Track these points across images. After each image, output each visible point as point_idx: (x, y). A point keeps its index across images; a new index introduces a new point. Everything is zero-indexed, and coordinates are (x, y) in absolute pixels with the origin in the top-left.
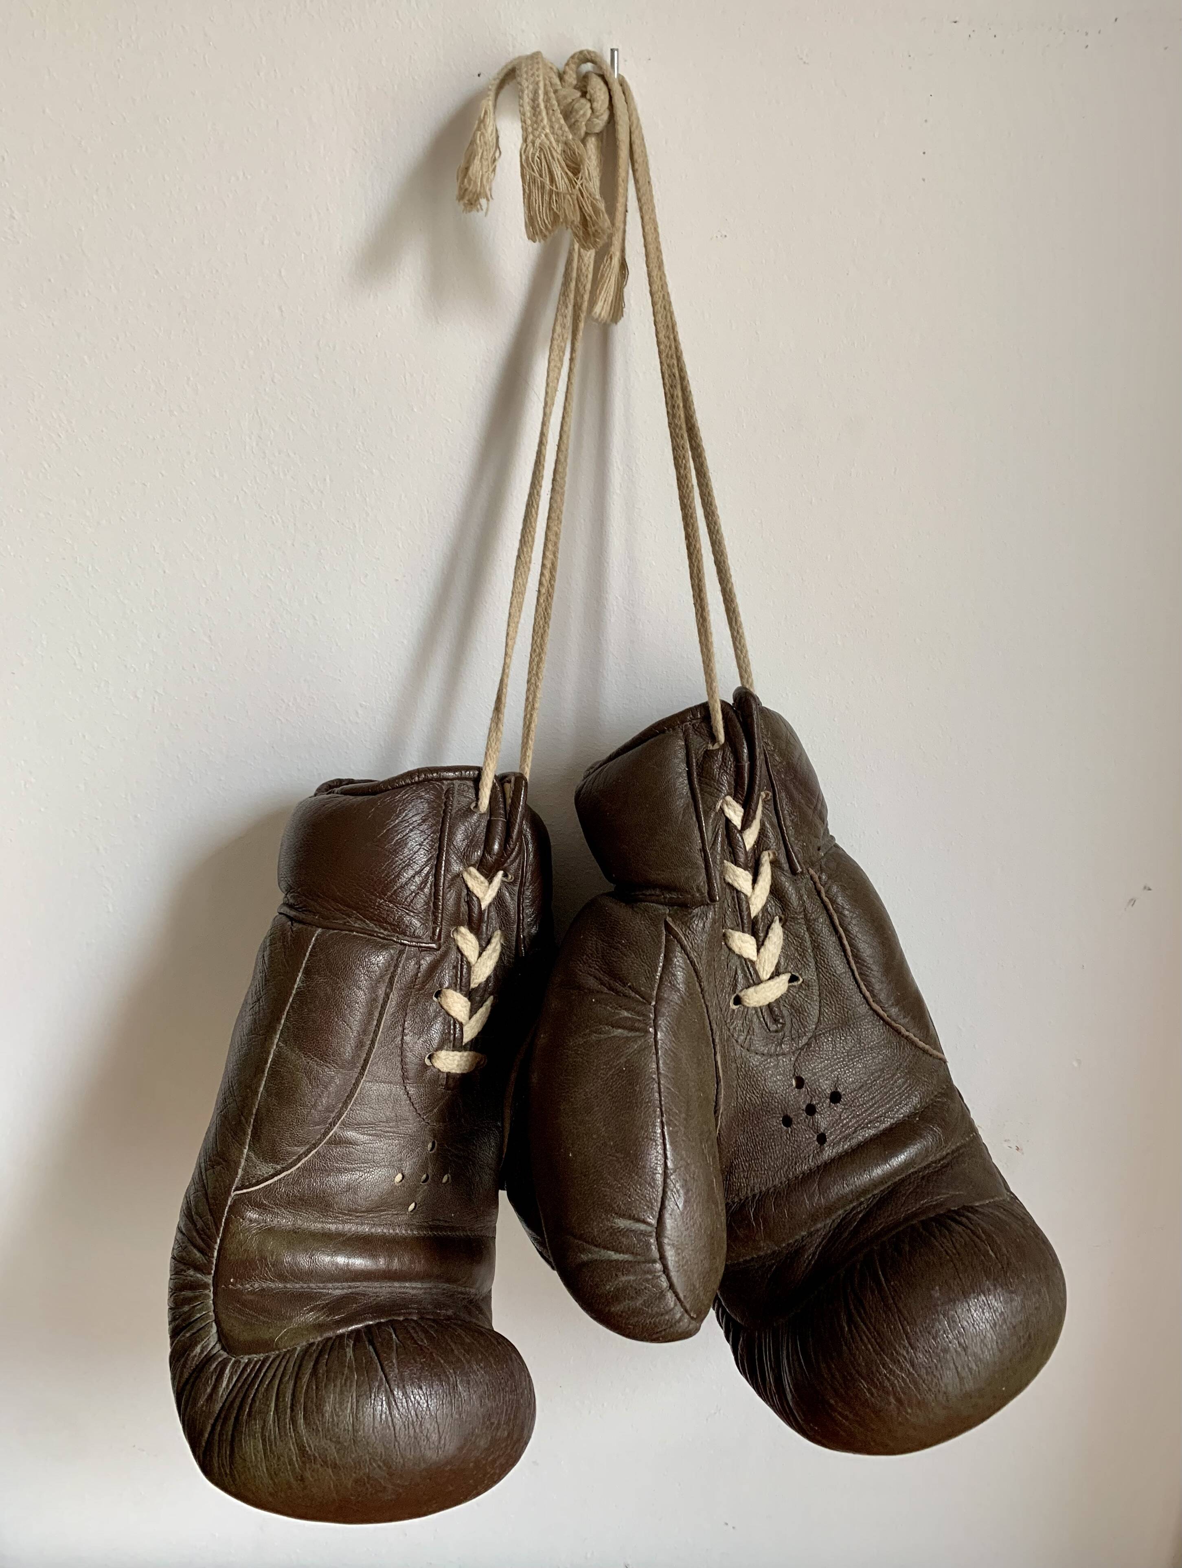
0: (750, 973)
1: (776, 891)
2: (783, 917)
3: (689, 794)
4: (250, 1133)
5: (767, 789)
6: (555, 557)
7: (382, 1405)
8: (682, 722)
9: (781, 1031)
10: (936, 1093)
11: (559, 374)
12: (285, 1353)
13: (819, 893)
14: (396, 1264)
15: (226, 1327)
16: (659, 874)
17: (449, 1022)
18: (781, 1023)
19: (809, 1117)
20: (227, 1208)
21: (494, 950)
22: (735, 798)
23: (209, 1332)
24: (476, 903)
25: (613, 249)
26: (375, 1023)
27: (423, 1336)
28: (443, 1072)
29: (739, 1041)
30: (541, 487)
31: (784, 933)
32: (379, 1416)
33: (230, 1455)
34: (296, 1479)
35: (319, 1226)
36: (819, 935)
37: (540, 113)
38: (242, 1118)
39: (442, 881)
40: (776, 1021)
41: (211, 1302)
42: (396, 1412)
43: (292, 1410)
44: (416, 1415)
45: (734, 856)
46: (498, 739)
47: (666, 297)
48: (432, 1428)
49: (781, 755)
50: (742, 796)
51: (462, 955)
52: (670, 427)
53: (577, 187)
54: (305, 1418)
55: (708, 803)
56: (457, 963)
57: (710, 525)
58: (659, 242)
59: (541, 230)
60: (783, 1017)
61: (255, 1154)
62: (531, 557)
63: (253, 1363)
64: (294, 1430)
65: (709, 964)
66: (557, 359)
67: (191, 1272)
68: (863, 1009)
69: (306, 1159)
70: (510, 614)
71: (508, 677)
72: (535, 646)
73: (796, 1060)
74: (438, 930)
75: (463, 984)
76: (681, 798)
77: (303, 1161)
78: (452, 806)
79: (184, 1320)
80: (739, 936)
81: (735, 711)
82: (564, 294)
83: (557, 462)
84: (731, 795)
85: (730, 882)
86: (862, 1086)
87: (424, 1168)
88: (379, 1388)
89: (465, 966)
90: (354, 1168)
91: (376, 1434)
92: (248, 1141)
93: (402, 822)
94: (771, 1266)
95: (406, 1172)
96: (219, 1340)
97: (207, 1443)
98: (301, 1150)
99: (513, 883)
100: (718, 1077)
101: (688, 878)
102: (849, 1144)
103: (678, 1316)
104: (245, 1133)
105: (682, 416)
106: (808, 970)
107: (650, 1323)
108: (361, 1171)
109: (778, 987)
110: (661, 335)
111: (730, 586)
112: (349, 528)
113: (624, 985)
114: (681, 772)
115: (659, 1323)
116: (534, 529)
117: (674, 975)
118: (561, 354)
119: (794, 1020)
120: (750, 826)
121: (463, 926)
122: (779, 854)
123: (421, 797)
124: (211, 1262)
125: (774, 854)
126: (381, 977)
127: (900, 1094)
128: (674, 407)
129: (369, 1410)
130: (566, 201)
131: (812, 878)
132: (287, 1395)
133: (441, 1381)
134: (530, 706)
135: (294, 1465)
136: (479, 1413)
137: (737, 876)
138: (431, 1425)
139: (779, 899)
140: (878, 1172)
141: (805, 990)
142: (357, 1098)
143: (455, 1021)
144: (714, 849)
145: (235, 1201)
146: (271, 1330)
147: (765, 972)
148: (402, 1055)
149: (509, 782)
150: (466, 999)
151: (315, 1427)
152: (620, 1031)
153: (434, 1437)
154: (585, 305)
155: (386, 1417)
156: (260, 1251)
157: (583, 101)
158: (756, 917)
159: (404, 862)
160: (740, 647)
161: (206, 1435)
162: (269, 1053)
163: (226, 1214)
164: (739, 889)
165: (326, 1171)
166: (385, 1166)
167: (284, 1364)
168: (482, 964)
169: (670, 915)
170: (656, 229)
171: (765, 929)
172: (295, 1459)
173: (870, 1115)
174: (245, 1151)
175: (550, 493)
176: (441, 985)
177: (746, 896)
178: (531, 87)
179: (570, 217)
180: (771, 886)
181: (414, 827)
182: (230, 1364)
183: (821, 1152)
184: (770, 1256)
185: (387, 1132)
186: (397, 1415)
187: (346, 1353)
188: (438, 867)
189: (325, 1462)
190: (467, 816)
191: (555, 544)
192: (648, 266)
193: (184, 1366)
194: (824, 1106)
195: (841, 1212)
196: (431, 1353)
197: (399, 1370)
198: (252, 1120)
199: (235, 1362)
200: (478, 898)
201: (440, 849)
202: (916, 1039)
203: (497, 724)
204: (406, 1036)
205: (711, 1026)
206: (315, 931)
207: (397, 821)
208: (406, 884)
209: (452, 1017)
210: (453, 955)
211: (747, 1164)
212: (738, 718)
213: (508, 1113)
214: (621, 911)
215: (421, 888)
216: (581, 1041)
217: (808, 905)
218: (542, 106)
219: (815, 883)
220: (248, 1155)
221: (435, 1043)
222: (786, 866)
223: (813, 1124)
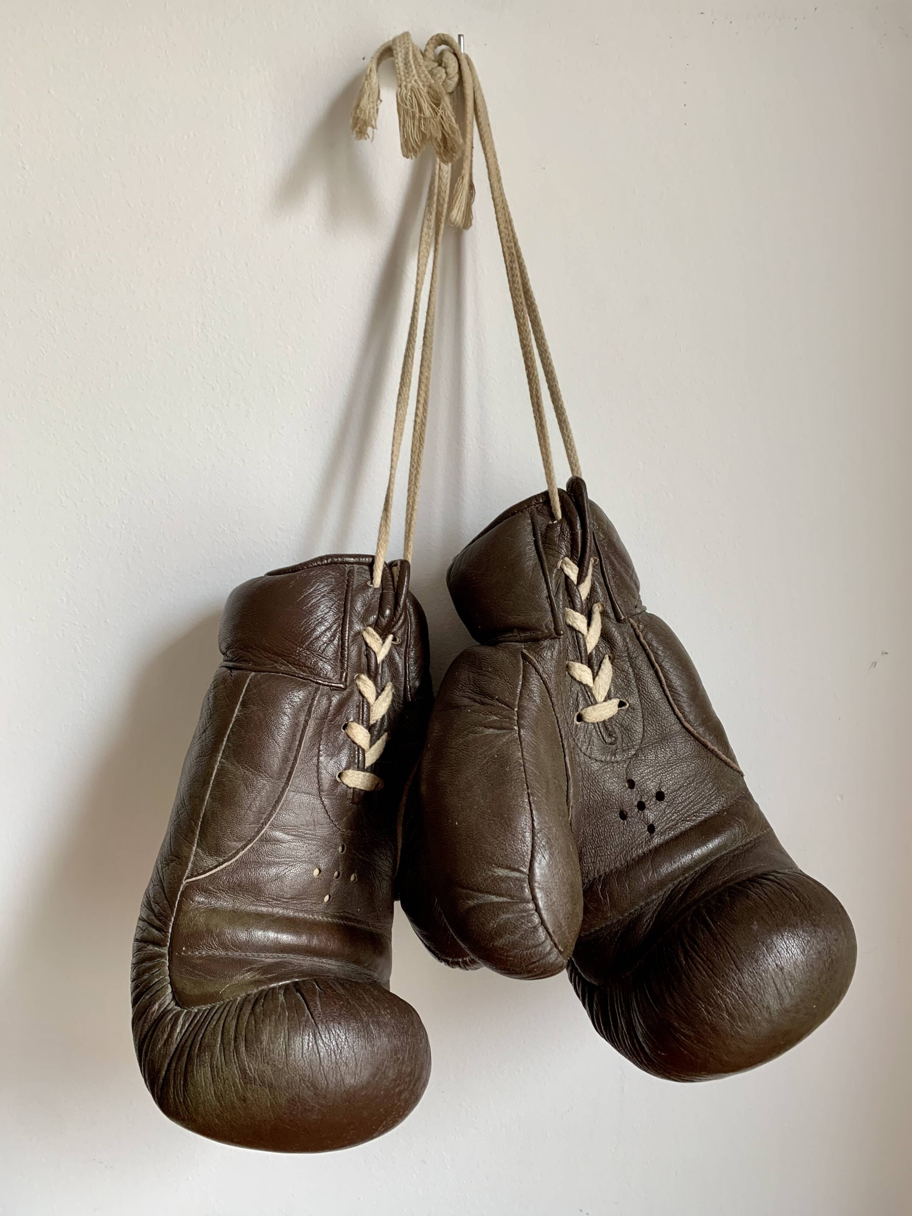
0: (589, 697)
1: (605, 636)
2: (611, 656)
3: (536, 557)
4: (198, 833)
5: (595, 556)
6: (427, 395)
7: (309, 1036)
8: (529, 507)
9: (614, 744)
10: (738, 797)
11: (427, 261)
12: (228, 1002)
13: (638, 637)
14: (315, 942)
15: (179, 986)
16: (516, 618)
17: (354, 748)
18: (614, 737)
19: (640, 812)
20: (180, 892)
21: (387, 696)
22: (571, 558)
23: (165, 992)
24: (373, 657)
25: (463, 172)
26: (297, 743)
27: (340, 988)
28: (350, 788)
29: (582, 749)
30: (415, 342)
31: (613, 668)
32: (306, 1044)
33: (184, 1085)
34: (239, 1099)
35: (254, 908)
36: (640, 669)
37: (411, 67)
38: (192, 822)
39: (347, 635)
40: (610, 735)
41: (167, 968)
42: (320, 1042)
43: (235, 1041)
44: (337, 1044)
45: (573, 604)
46: (387, 533)
47: (504, 201)
48: (350, 1056)
49: (604, 533)
50: (577, 557)
51: (363, 697)
52: (511, 290)
53: (439, 114)
54: (246, 1047)
55: (551, 562)
56: (360, 703)
57: (544, 360)
58: (498, 165)
59: (413, 147)
60: (615, 733)
61: (203, 849)
62: (408, 395)
63: (202, 1012)
64: (237, 1057)
65: (557, 685)
66: (425, 251)
67: (151, 947)
68: (677, 727)
69: (243, 852)
70: (394, 437)
71: (393, 484)
72: (413, 463)
73: (628, 767)
74: (344, 675)
75: (365, 719)
76: (531, 560)
77: (241, 854)
78: (353, 581)
79: (144, 987)
80: (579, 666)
81: (569, 495)
82: (429, 205)
83: (427, 324)
84: (568, 557)
85: (571, 623)
86: (680, 787)
87: (336, 866)
88: (306, 1021)
89: (365, 706)
90: (281, 861)
91: (305, 1059)
92: (196, 840)
93: (315, 590)
94: (617, 932)
95: (322, 868)
96: (174, 998)
97: (164, 1080)
98: (239, 845)
99: (400, 645)
100: (567, 775)
101: (538, 619)
102: (673, 832)
103: (548, 948)
104: (194, 833)
105: (520, 282)
106: (633, 697)
107: (527, 953)
108: (286, 864)
109: (610, 708)
110: (502, 227)
111: (560, 403)
112: (270, 391)
113: (493, 698)
114: (529, 542)
115: (534, 953)
116: (411, 373)
117: (531, 690)
118: (428, 247)
119: (624, 736)
120: (584, 581)
121: (363, 673)
122: (606, 605)
123: (329, 574)
124: (167, 936)
125: (603, 605)
126: (302, 707)
127: (710, 795)
128: (513, 276)
129: (298, 1039)
130: (431, 124)
131: (632, 626)
132: (231, 1030)
133: (355, 1018)
134: (410, 509)
135: (238, 1087)
136: (388, 1048)
137: (576, 619)
138: (349, 1054)
139: (608, 642)
140: (698, 852)
141: (632, 712)
142: (283, 804)
143: (359, 747)
144: (557, 597)
145: (186, 888)
146: (216, 986)
147: (600, 696)
148: (318, 772)
149: (396, 565)
150: (367, 731)
151: (255, 1054)
152: (491, 730)
153: (352, 1064)
154: (445, 211)
155: (312, 1045)
156: (207, 925)
157: (440, 68)
158: (591, 653)
159: (318, 620)
160: (570, 448)
161: (164, 1073)
162: (214, 768)
163: (178, 898)
164: (577, 629)
165: (259, 864)
166: (305, 861)
167: (227, 1009)
168: (378, 704)
169: (525, 648)
170: (495, 156)
171: (599, 663)
172: (238, 1081)
173: (687, 811)
174: (194, 848)
175: (422, 347)
176: (347, 720)
177: (583, 635)
179: (434, 134)
180: (602, 630)
181: (324, 595)
182: (183, 1015)
183: (652, 838)
184: (616, 924)
185: (307, 834)
186: (321, 1044)
187: (278, 997)
188: (343, 625)
189: (263, 1083)
190: (364, 590)
191: (427, 386)
192: (490, 180)
193: (145, 1022)
194: (651, 803)
195: (670, 885)
196: (348, 999)
197: (321, 1009)
198: (200, 823)
199: (187, 1012)
200: (374, 652)
201: (345, 612)
202: (720, 753)
203: (386, 521)
204: (321, 756)
205: (561, 734)
206: (250, 674)
207: (312, 590)
208: (320, 637)
209: (356, 744)
210: (356, 697)
211: (593, 852)
212: (571, 499)
213: (400, 829)
214: (486, 651)
215: (331, 641)
216: (461, 741)
217: (630, 645)
218: (412, 62)
219: (634, 630)
220: (196, 852)
221: (344, 764)
222: (612, 615)
223: (644, 818)
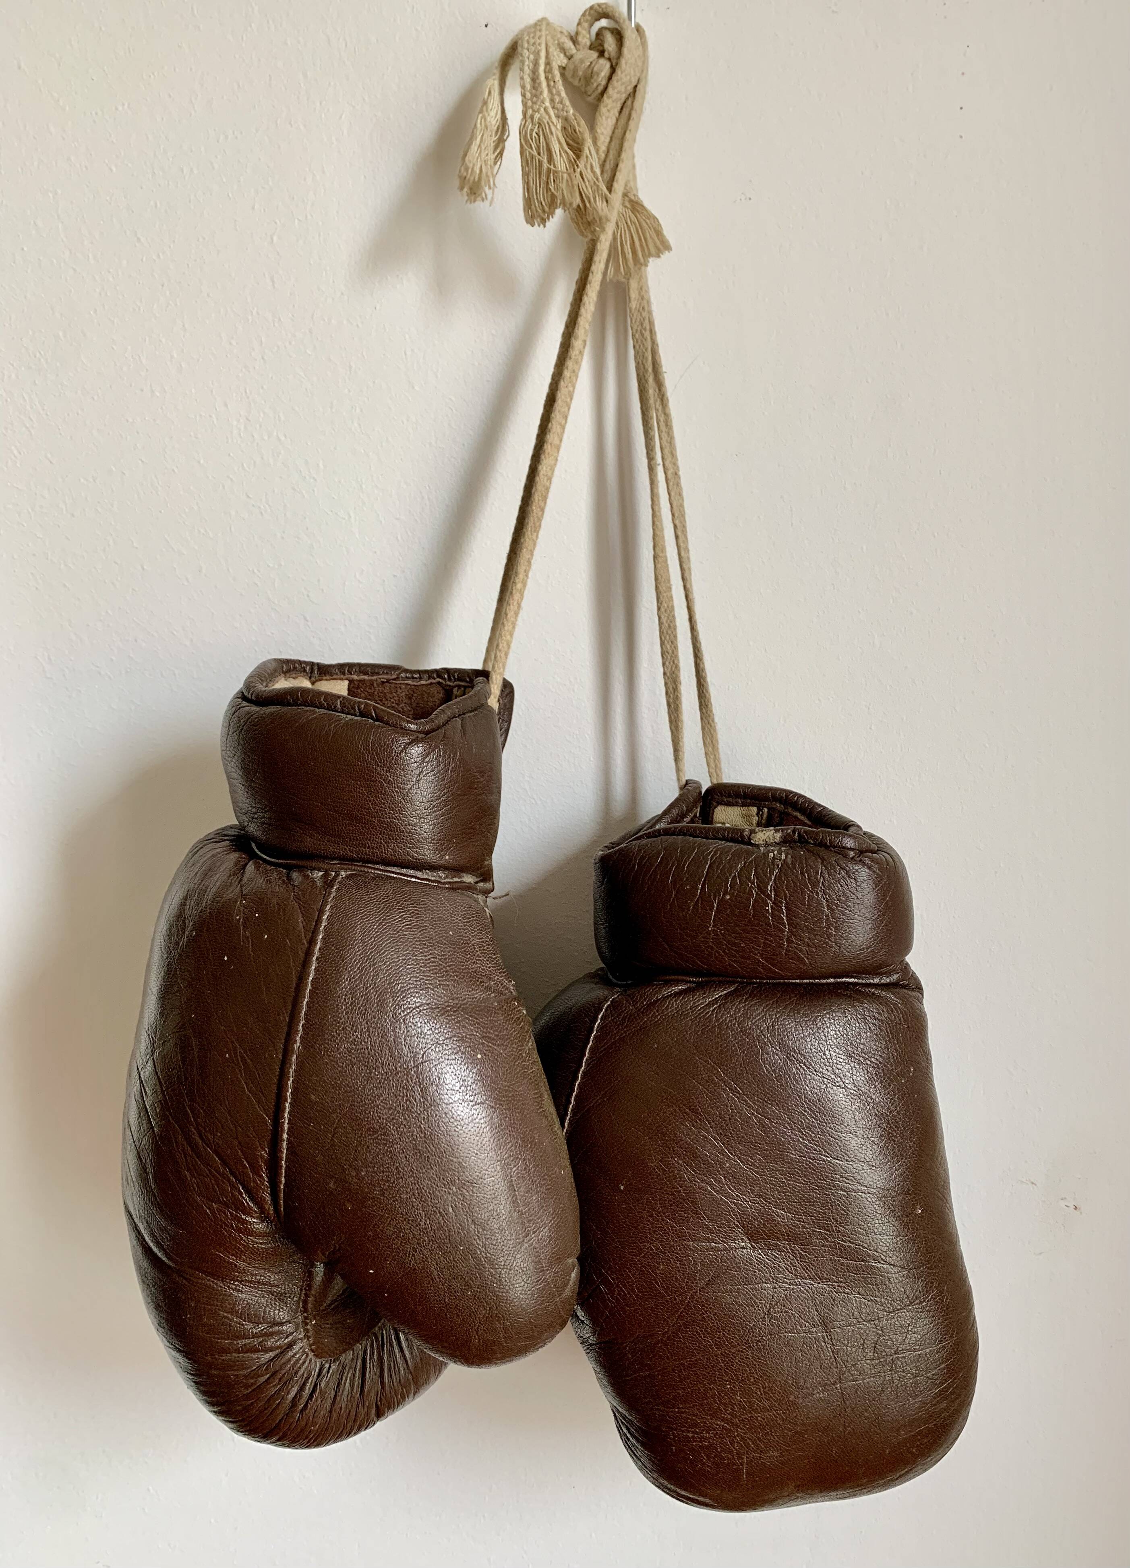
37: (540, 85)
59: (538, 213)
130: (564, 181)
157: (602, 61)
178: (532, 57)
179: (568, 197)
218: (542, 76)
